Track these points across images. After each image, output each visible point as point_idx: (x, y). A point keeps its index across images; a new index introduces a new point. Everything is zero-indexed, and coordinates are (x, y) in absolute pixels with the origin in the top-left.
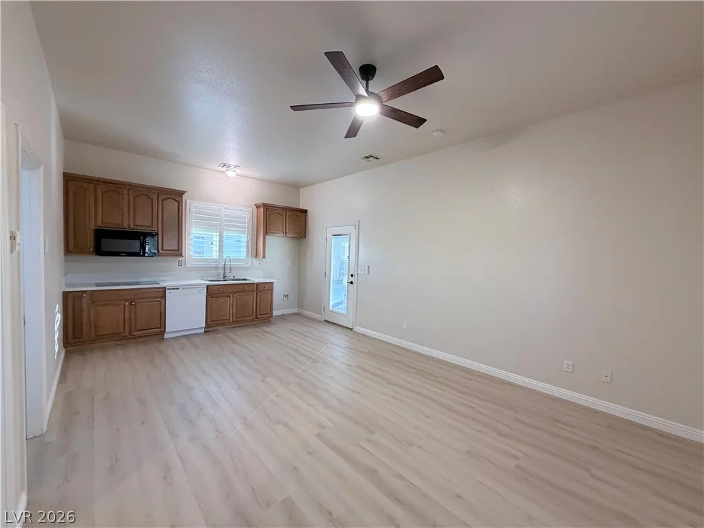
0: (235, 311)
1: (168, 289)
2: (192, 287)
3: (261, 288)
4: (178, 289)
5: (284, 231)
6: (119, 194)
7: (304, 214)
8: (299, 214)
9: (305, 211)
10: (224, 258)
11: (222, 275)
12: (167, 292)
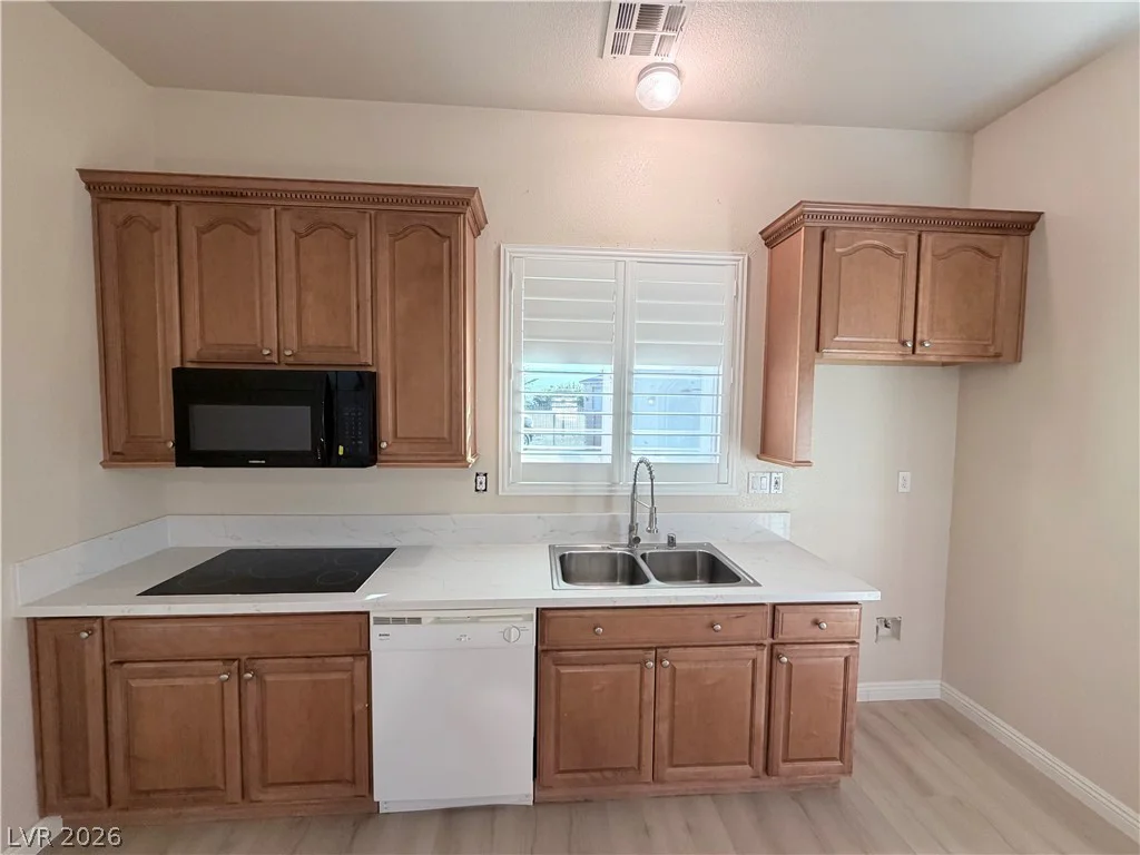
0: (663, 728)
1: (380, 621)
2: (478, 612)
3: (792, 625)
4: (418, 621)
5: (908, 335)
6: (252, 231)
7: (1015, 240)
8: (988, 241)
9: (1024, 225)
10: (635, 460)
11: (625, 530)
12: (375, 630)
